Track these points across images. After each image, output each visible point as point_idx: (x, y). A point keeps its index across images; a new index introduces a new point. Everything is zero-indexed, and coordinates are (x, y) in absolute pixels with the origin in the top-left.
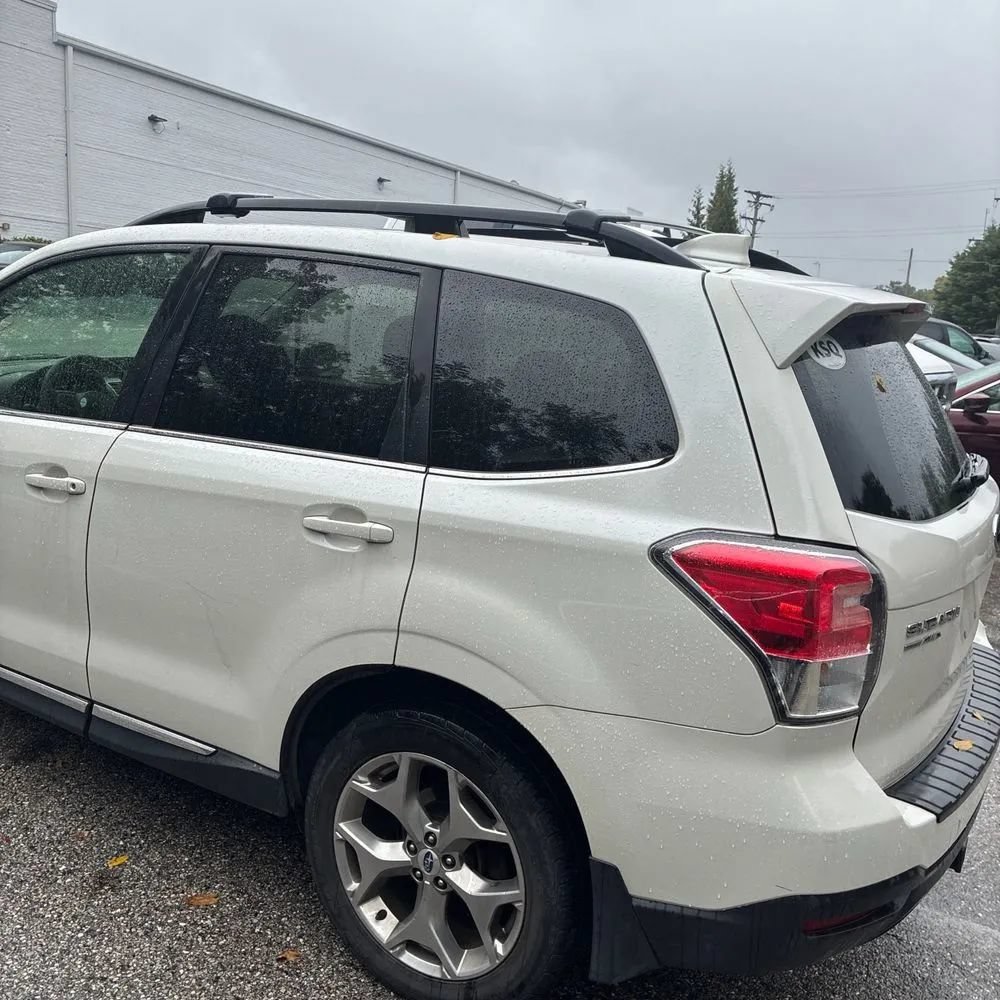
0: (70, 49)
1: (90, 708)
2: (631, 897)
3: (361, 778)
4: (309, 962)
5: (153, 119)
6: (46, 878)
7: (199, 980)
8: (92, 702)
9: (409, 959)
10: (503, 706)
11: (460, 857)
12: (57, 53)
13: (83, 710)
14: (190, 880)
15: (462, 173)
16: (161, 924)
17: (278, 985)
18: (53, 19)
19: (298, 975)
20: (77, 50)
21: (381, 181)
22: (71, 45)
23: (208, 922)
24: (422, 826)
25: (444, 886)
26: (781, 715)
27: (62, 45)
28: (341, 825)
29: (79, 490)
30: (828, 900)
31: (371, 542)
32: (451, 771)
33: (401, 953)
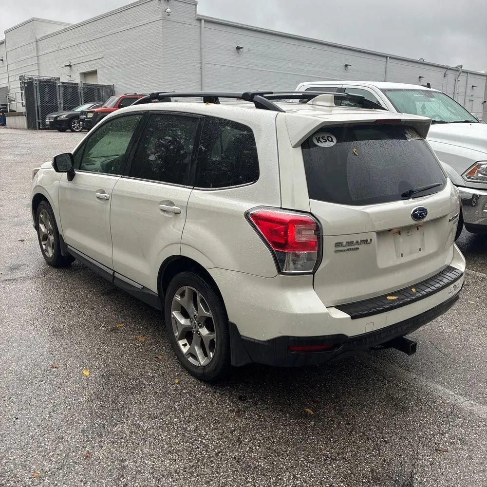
0: (203, 21)
1: (114, 273)
2: (241, 336)
3: (177, 296)
4: (165, 359)
5: (238, 48)
6: (97, 327)
7: (128, 359)
8: (115, 271)
9: (191, 359)
10: (205, 268)
11: (203, 324)
12: (197, 23)
13: (112, 274)
14: (140, 333)
15: (390, 58)
16: (125, 344)
17: (152, 364)
18: (196, 8)
19: (159, 362)
20: (206, 21)
21: (346, 66)
22: (203, 19)
23: (139, 345)
24: (193, 313)
25: (199, 334)
26: (279, 271)
27: (199, 20)
28: (173, 312)
29: (107, 198)
30: (296, 338)
31: (175, 213)
32: (197, 292)
33: (189, 357)
